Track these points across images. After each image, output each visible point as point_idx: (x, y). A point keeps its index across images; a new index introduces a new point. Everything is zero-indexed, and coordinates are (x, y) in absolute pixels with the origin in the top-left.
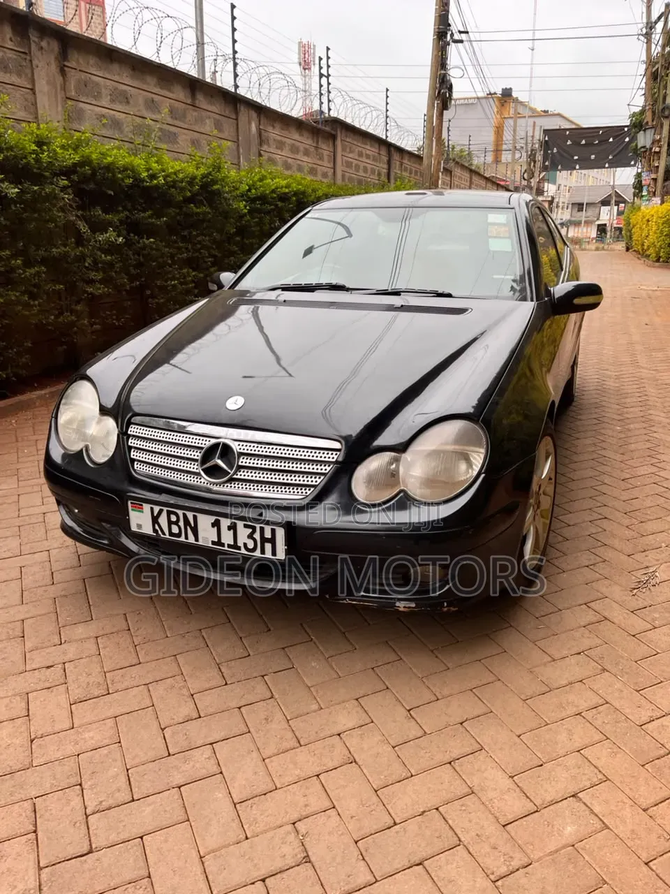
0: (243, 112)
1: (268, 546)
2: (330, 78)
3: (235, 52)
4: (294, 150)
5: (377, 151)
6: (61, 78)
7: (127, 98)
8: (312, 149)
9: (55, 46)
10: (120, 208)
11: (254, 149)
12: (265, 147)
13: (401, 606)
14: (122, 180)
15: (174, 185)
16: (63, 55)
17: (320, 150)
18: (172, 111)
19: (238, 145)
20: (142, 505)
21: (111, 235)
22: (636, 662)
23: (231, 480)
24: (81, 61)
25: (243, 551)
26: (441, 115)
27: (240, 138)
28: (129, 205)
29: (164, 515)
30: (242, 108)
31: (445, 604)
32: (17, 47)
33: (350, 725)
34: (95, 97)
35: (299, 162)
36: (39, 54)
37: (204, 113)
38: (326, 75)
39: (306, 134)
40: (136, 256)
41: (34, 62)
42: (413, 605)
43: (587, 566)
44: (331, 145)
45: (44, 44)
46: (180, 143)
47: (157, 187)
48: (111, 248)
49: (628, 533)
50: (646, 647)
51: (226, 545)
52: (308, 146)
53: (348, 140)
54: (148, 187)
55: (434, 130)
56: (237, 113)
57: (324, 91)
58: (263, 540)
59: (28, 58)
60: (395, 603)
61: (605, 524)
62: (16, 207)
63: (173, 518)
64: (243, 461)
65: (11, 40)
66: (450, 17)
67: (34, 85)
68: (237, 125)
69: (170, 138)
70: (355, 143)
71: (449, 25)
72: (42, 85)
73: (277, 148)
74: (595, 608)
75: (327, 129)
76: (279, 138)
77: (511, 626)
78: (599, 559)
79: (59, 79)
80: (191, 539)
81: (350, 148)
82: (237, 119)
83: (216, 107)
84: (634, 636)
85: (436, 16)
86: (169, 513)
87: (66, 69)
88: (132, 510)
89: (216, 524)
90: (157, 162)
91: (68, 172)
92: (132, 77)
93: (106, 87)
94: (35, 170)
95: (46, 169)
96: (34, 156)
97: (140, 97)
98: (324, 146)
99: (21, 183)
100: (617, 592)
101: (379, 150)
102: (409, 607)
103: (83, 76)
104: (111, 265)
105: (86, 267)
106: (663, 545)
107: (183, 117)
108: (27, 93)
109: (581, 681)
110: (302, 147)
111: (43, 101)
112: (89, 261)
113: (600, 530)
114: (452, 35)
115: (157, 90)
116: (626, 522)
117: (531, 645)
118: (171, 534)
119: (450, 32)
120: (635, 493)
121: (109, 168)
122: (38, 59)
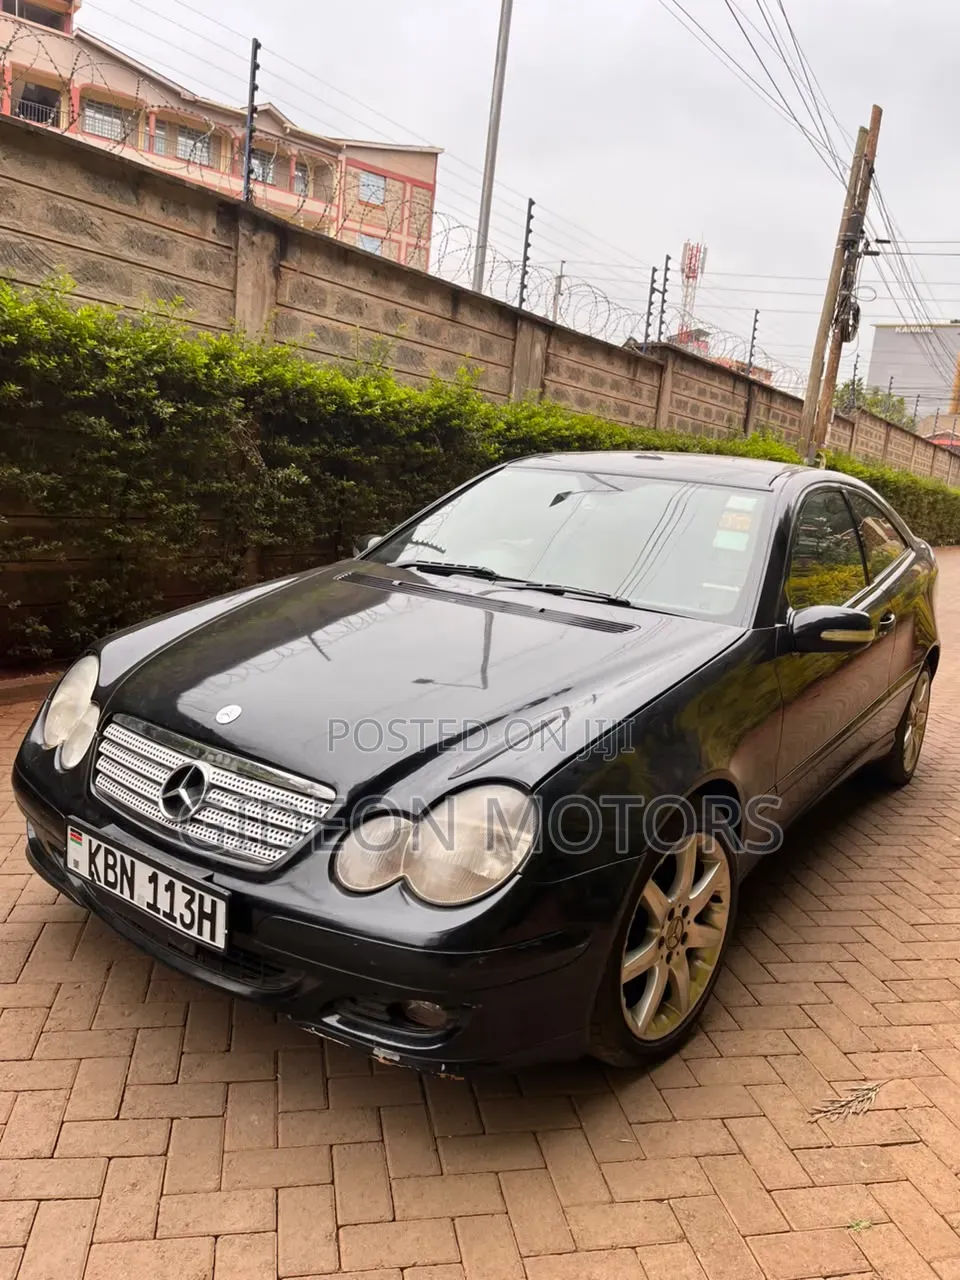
0: (525, 330)
1: (207, 924)
2: (666, 294)
3: (526, 258)
4: (598, 381)
5: (730, 389)
6: (274, 281)
7: (360, 308)
8: (625, 382)
9: (271, 241)
10: (317, 440)
11: (535, 377)
12: (552, 376)
13: (380, 1054)
14: (324, 406)
15: (396, 416)
16: (281, 253)
17: (637, 384)
18: (421, 327)
19: (511, 372)
20: (80, 835)
21: (291, 471)
22: (744, 1237)
23: (194, 820)
24: (304, 261)
25: (179, 925)
26: (837, 349)
27: (516, 363)
28: (329, 437)
29: (102, 853)
30: (524, 327)
31: (443, 1067)
32: (219, 239)
33: (240, 1227)
34: (315, 305)
35: (603, 398)
36: (247, 250)
37: (467, 331)
38: (661, 290)
39: (617, 363)
40: (330, 502)
41: (239, 259)
42: (397, 1058)
43: (766, 1057)
44: (656, 377)
45: (256, 239)
46: (427, 364)
47: (371, 418)
48: (294, 489)
49: (867, 1013)
50: (778, 1215)
51: (162, 913)
52: (618, 378)
53: (683, 373)
54: (357, 416)
55: (825, 369)
56: (515, 333)
57: (656, 310)
58: (203, 915)
59: (233, 254)
60: (373, 1049)
61: (838, 993)
62: (171, 429)
63: (111, 861)
64: (213, 795)
65: (214, 232)
66: (866, 221)
67: (235, 286)
68: (514, 347)
69: (410, 357)
70: (695, 377)
71: (863, 232)
72: (246, 287)
73: (570, 377)
74: (733, 1130)
75: (654, 357)
76: (576, 366)
77: (581, 1128)
78: (792, 1048)
79: (270, 282)
80: (126, 896)
81: (687, 384)
82: (514, 340)
83: (487, 324)
84: (769, 1191)
85: (843, 220)
86: (108, 852)
87: (282, 269)
88: (72, 839)
89: (153, 879)
90: (376, 387)
91: (248, 393)
92: (372, 283)
93: (333, 293)
94: (204, 388)
95: (219, 387)
96: (205, 371)
97: (378, 308)
98: (644, 379)
99: (183, 402)
100: (786, 1110)
101: (734, 387)
102: (391, 1061)
103: (304, 279)
104: (292, 509)
105: (256, 509)
106: (915, 1047)
107: (436, 334)
108: (225, 295)
109: (634, 1248)
110: (609, 378)
111: (244, 305)
112: (259, 503)
113: (824, 999)
114: (867, 244)
115: (402, 300)
116: (876, 995)
117: (591, 1165)
118: (107, 882)
119: (864, 241)
120: (921, 950)
121: (308, 391)
122: (245, 256)
